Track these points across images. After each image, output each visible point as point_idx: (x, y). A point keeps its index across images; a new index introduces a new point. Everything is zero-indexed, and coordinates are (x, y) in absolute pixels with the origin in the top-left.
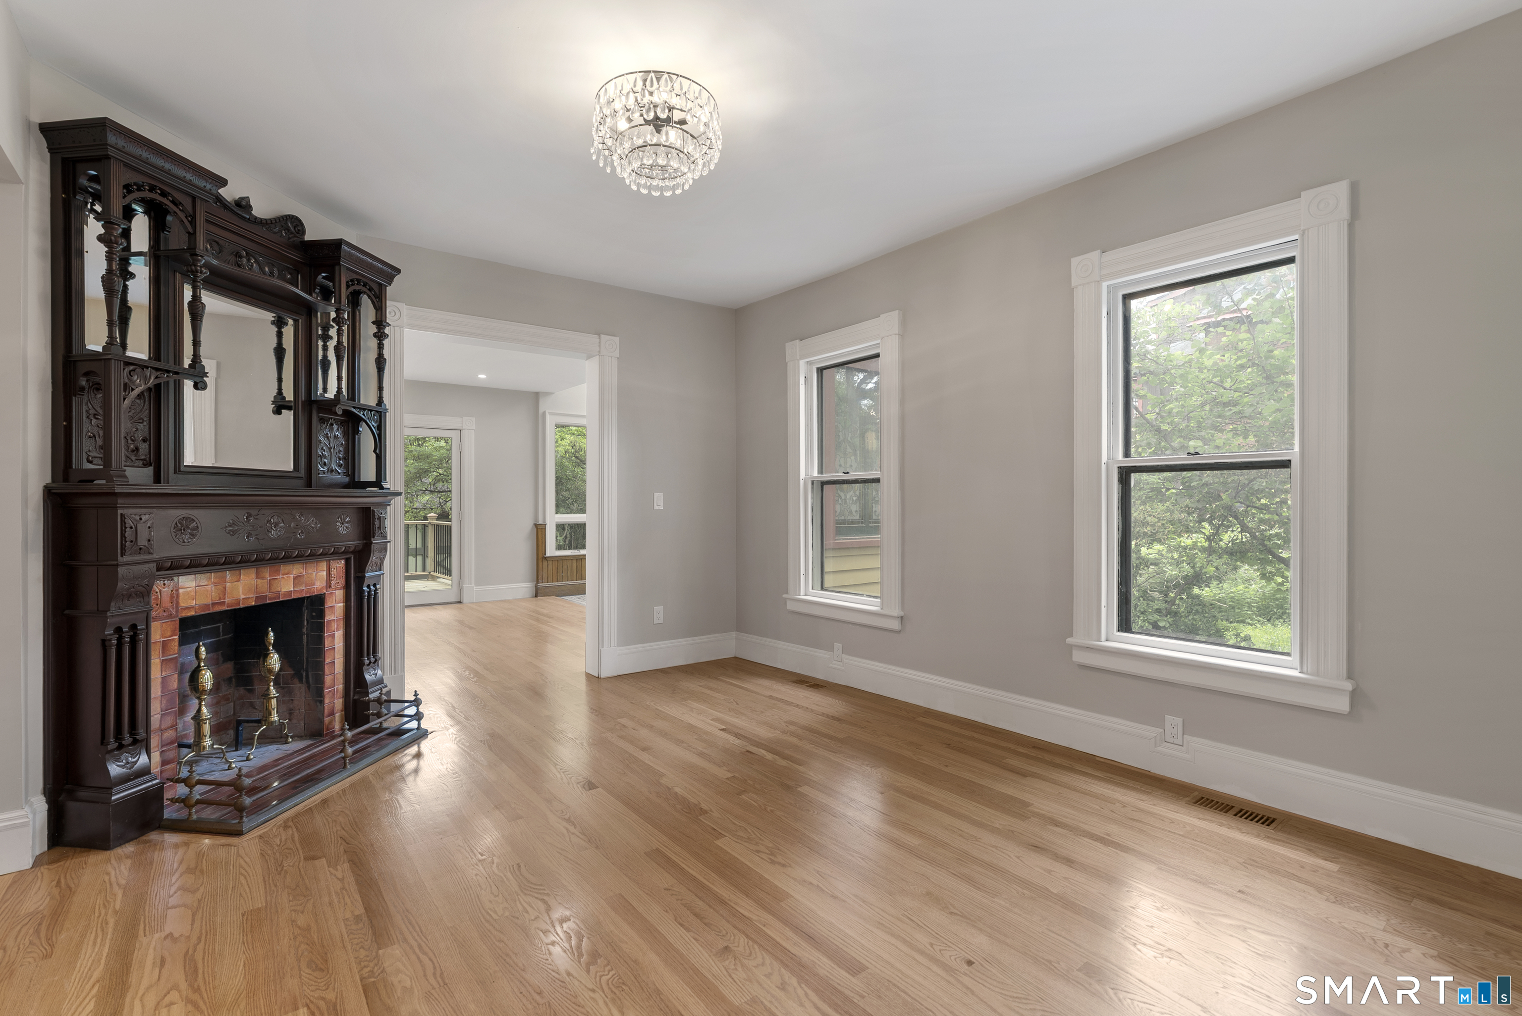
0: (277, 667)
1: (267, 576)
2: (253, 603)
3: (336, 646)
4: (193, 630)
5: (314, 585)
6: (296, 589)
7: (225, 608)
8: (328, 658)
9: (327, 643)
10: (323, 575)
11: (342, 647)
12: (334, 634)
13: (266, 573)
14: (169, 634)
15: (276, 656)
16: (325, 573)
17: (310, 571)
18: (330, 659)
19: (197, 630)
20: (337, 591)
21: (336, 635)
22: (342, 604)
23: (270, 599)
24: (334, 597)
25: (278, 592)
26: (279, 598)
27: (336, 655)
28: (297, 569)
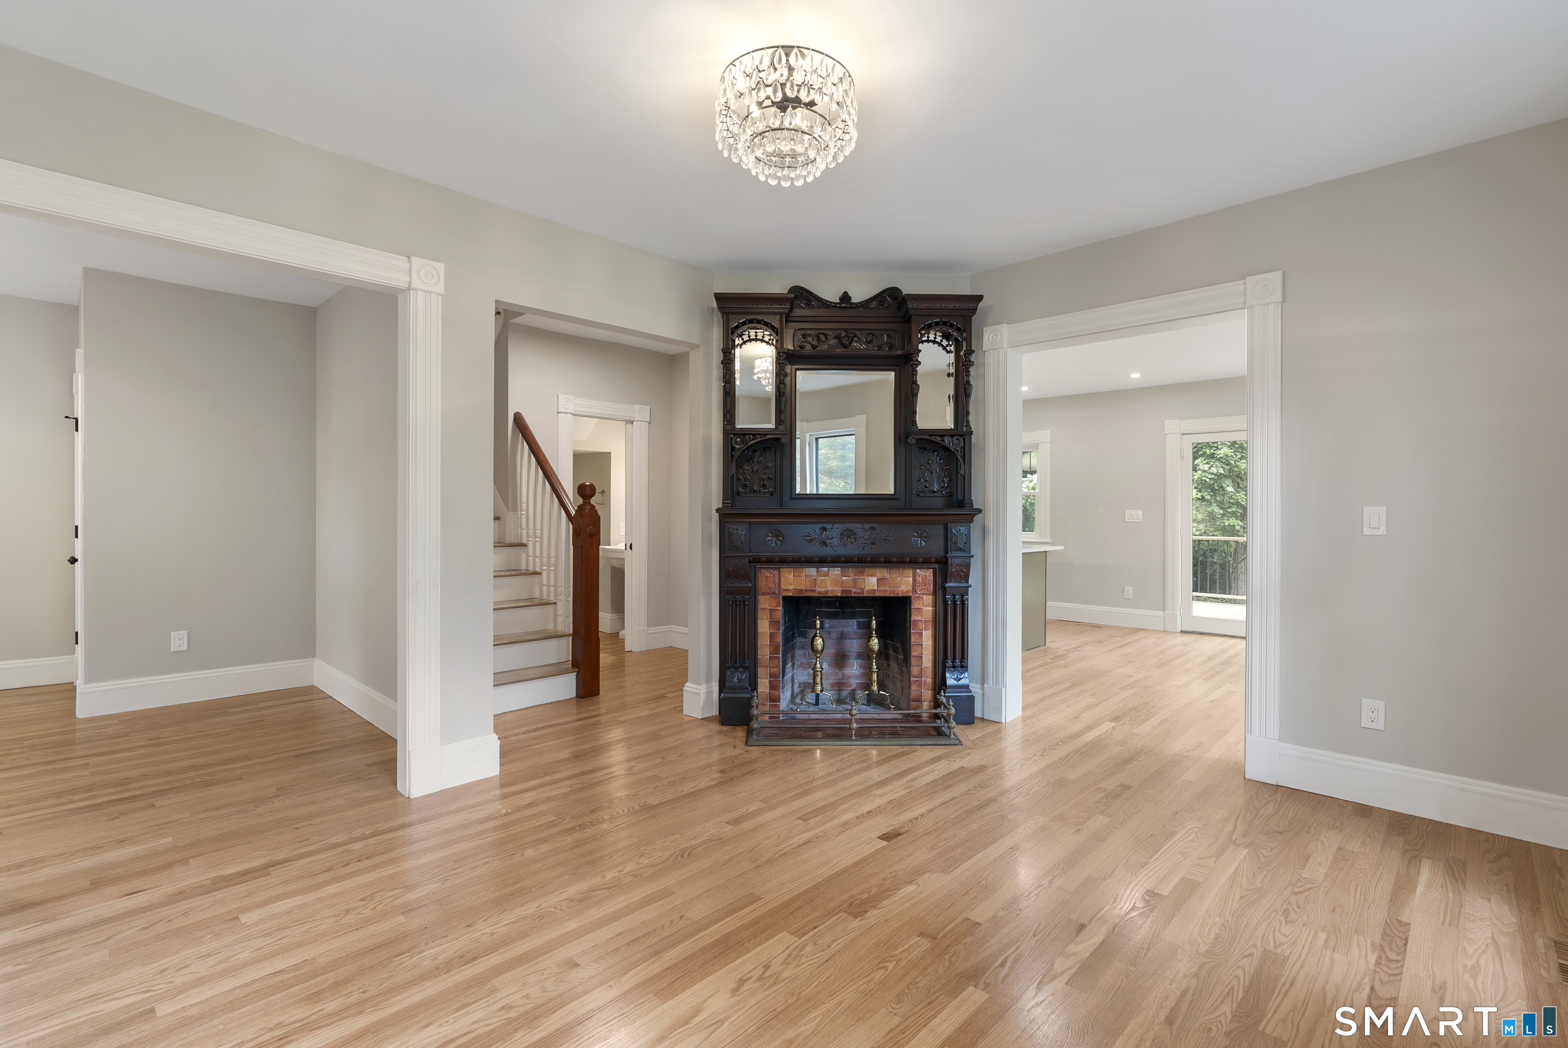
0: (876, 648)
1: (852, 575)
2: (840, 594)
3: (924, 643)
4: (849, 610)
5: (899, 587)
6: (879, 589)
7: (815, 595)
8: (915, 652)
9: (914, 639)
10: (909, 581)
11: (931, 646)
12: (922, 633)
13: (851, 572)
14: (774, 605)
15: (876, 641)
16: (911, 579)
17: (895, 576)
18: (916, 653)
19: (853, 610)
20: (924, 596)
21: (923, 634)
22: (931, 608)
23: (854, 593)
24: (921, 601)
25: (863, 589)
26: (863, 594)
27: (924, 651)
28: (883, 573)
